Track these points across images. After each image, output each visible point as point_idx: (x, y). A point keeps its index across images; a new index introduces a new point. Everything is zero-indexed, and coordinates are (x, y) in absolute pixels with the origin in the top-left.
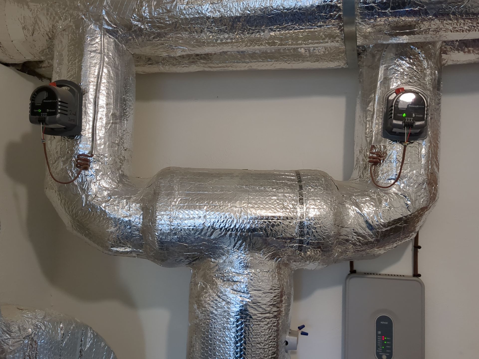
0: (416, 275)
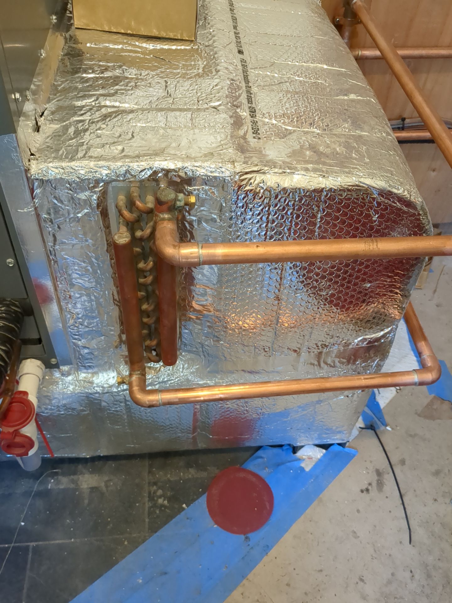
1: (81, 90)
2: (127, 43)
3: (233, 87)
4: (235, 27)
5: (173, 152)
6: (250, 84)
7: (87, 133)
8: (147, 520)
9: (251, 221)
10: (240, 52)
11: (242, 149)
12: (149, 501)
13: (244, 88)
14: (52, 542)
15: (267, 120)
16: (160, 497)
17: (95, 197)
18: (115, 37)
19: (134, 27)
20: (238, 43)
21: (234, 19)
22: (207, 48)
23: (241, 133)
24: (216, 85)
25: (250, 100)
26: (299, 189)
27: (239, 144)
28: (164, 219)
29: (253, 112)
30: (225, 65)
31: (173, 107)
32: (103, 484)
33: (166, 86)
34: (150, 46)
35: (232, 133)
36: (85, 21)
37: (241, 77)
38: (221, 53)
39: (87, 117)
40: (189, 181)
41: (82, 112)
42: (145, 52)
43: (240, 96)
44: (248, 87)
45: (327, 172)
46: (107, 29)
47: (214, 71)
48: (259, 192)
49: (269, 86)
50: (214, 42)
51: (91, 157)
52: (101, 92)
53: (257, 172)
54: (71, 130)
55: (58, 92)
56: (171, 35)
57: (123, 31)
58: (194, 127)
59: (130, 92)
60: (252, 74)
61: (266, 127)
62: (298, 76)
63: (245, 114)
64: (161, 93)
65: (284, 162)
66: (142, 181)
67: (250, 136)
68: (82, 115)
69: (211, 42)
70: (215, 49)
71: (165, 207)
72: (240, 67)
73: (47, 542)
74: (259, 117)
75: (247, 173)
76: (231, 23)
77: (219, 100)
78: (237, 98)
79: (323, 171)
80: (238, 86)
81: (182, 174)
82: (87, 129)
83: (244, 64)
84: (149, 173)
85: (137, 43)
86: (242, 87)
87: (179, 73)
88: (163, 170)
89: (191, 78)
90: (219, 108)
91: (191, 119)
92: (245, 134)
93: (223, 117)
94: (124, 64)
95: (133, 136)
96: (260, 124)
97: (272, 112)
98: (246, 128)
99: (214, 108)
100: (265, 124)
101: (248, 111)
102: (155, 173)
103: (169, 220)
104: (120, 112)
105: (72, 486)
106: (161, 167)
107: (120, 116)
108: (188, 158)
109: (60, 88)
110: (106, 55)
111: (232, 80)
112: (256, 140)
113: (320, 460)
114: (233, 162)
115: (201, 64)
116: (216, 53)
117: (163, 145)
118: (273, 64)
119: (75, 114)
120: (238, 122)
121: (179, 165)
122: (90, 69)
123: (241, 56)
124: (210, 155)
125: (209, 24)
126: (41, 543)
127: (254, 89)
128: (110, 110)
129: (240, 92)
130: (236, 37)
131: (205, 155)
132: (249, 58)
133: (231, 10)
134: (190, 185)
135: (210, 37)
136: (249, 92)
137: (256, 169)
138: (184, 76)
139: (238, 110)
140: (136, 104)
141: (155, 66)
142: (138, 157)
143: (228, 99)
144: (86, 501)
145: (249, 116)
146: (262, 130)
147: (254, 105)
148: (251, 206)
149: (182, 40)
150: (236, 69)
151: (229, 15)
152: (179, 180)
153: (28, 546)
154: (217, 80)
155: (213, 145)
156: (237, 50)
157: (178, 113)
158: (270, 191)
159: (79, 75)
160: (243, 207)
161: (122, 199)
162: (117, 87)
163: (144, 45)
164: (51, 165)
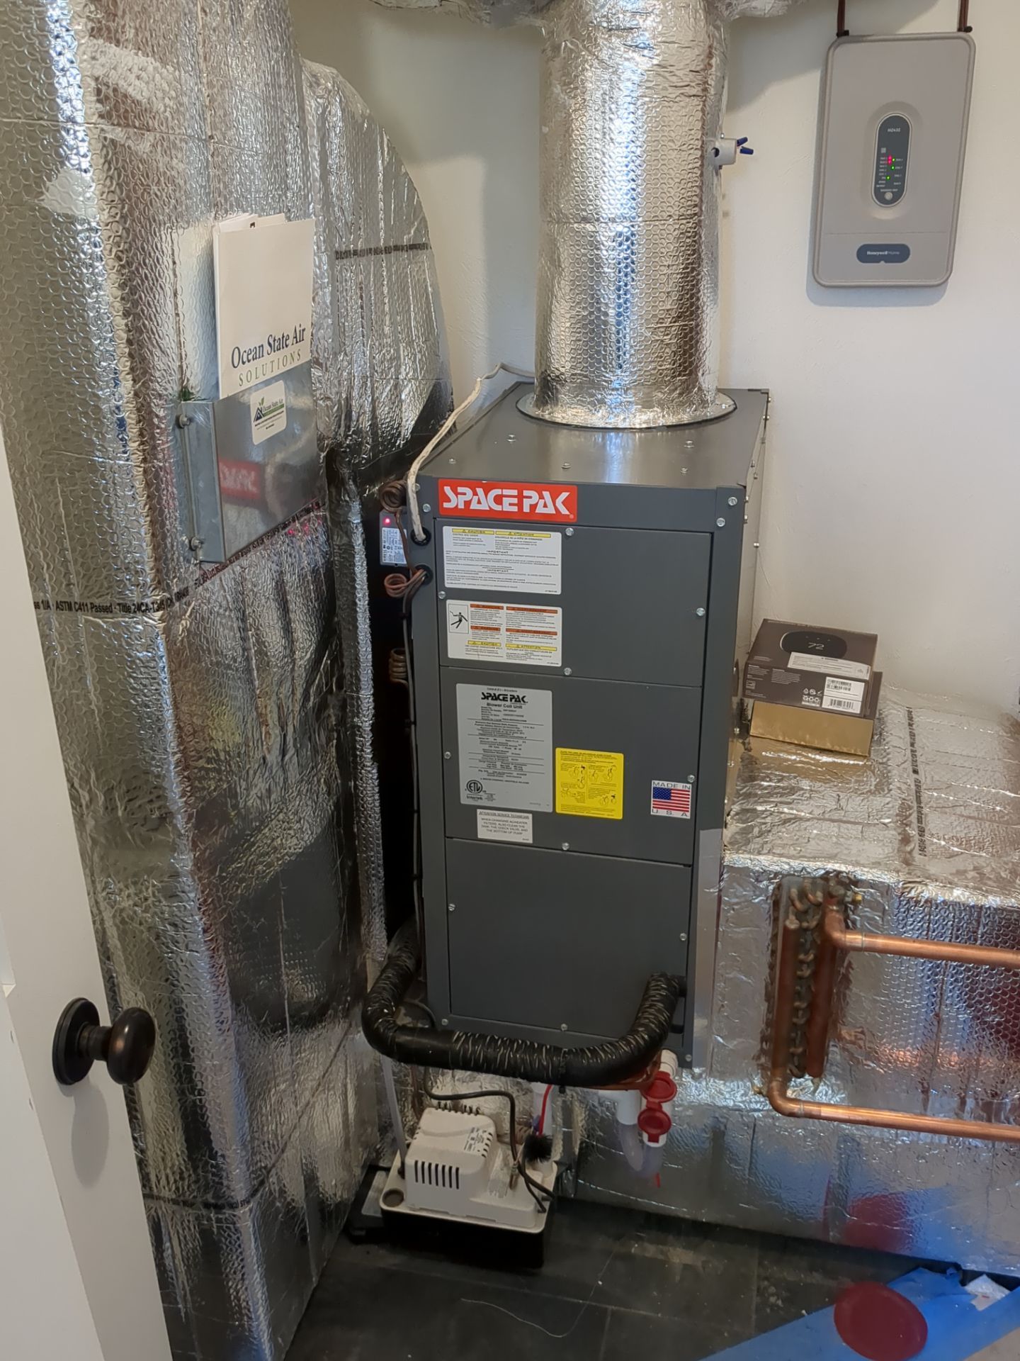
0: (964, 27)
1: (761, 796)
2: (799, 754)
3: (904, 807)
4: (912, 745)
5: (843, 857)
6: (922, 805)
7: (770, 834)
8: (754, 1317)
9: (912, 927)
10: (915, 772)
11: (907, 862)
12: (757, 1296)
13: (915, 808)
14: (637, 1312)
15: (935, 840)
16: (773, 1295)
17: (771, 887)
18: (789, 747)
19: (808, 739)
20: (914, 762)
21: (912, 735)
22: (881, 766)
23: (908, 849)
24: (888, 804)
25: (920, 820)
26: (959, 903)
27: (905, 858)
28: (833, 910)
29: (922, 832)
30: (898, 785)
31: (845, 819)
32: (699, 1264)
33: (839, 800)
34: (825, 759)
35: (899, 848)
36: (761, 731)
37: (913, 798)
38: (894, 772)
39: (769, 820)
40: (856, 882)
41: (764, 816)
42: (817, 763)
43: (910, 815)
44: (920, 807)
45: (987, 891)
46: (781, 739)
47: (886, 789)
48: (920, 901)
49: (942, 808)
50: (888, 760)
51: (774, 853)
52: (779, 799)
53: (920, 883)
54: (756, 830)
55: (741, 795)
56: (845, 750)
57: (796, 742)
58: (863, 838)
59: (805, 802)
60: (925, 795)
61: (934, 847)
62: (975, 801)
63: (913, 832)
64: (833, 805)
65: (946, 878)
66: (814, 878)
67: (916, 854)
68: (764, 818)
69: (885, 760)
70: (889, 768)
71: (835, 900)
72: (913, 787)
73: (628, 1310)
74: (927, 837)
75: (910, 882)
76: (908, 739)
77: (889, 818)
78: (907, 817)
79: (983, 890)
80: (909, 806)
81: (852, 877)
82: (770, 831)
83: (918, 784)
84: (823, 872)
85: (810, 755)
86: (913, 807)
87: (851, 788)
88: (835, 871)
89: (863, 793)
90: (889, 825)
91: (862, 832)
92: (912, 851)
93: (893, 834)
94: (799, 776)
95: (809, 841)
96: (927, 842)
97: (941, 835)
98: (912, 846)
99: (884, 824)
100: (933, 844)
101: (916, 830)
102: (828, 873)
103: (837, 911)
104: (797, 819)
105: (660, 1257)
106: (834, 868)
107: (797, 823)
108: (857, 864)
109: (741, 792)
110: (780, 765)
111: (904, 799)
112: (922, 857)
113: (999, 1302)
114: (898, 872)
115: (874, 781)
116: (889, 772)
117: (835, 852)
118: (950, 786)
119: (758, 817)
120: (906, 840)
121: (850, 868)
122: (768, 777)
123: (915, 776)
124: (876, 864)
125: (884, 740)
126: (622, 1309)
127: (926, 810)
128: (788, 817)
129: (911, 811)
130: (912, 755)
131: (873, 863)
132: (924, 778)
133: (910, 725)
134: (856, 886)
135: (884, 754)
136: (920, 812)
137: (918, 880)
138: (856, 791)
139: (907, 828)
140: (810, 813)
141: (828, 779)
142: (814, 858)
143: (898, 818)
144: (678, 1278)
145: (917, 836)
146: (929, 849)
147: (923, 825)
148: (912, 913)
149: (855, 755)
150: (908, 789)
151: (908, 730)
152: (848, 881)
153: (606, 1309)
154: (889, 799)
155: (881, 856)
156: (911, 770)
157: (849, 826)
158: (931, 902)
159: (758, 782)
160: (904, 912)
161: (794, 892)
162: (793, 797)
163: (818, 757)
164: (741, 855)
